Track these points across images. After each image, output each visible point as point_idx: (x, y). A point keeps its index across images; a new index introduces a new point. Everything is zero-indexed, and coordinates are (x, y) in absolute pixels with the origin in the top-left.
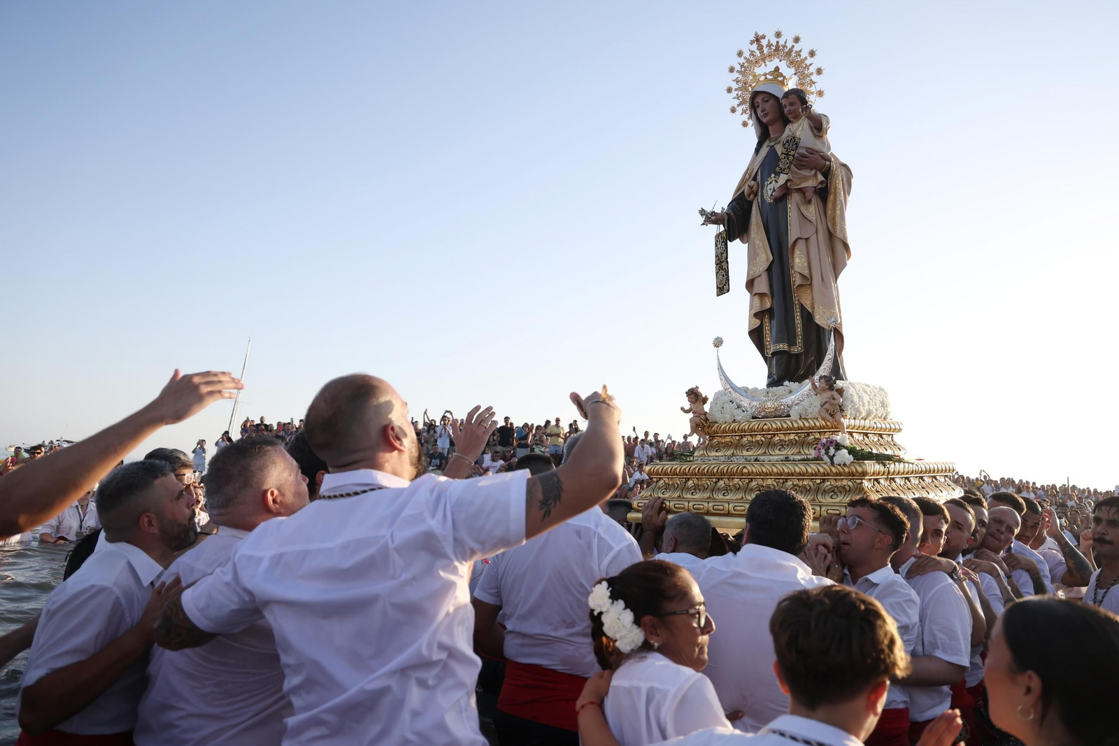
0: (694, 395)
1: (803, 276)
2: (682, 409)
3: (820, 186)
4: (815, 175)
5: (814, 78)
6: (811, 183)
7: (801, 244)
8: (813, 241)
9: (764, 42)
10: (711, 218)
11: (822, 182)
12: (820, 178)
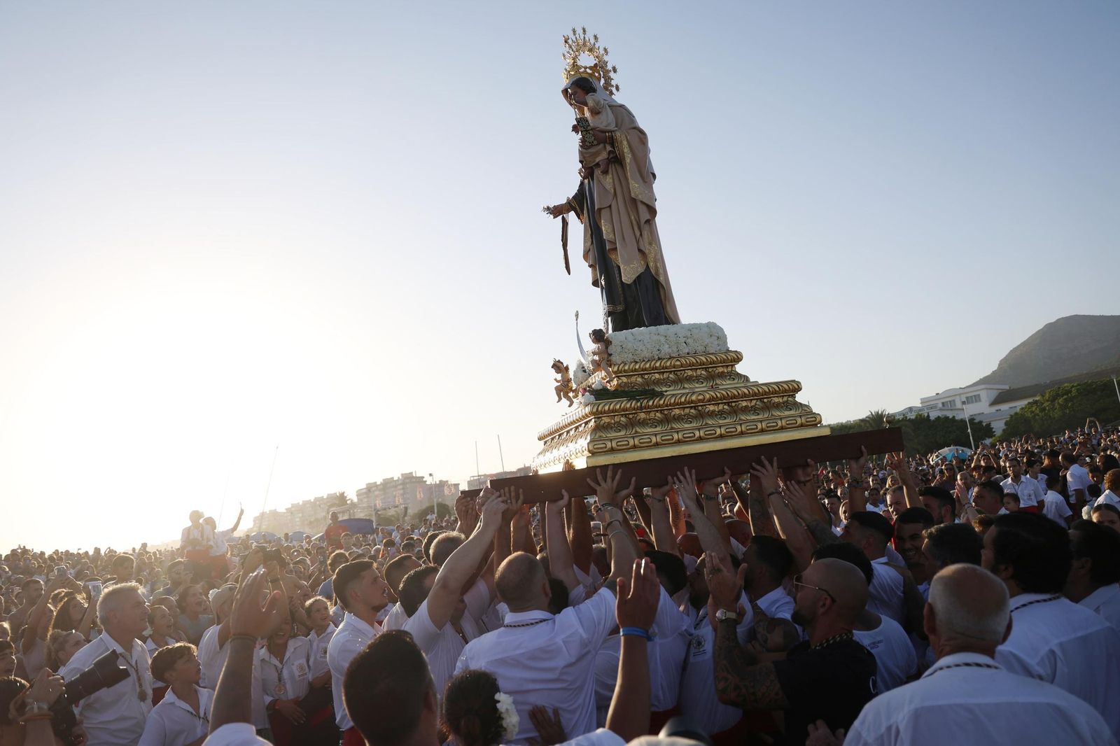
0: (558, 367)
1: (609, 241)
2: (556, 380)
3: (611, 156)
4: (605, 147)
5: (606, 58)
6: (604, 155)
7: (605, 214)
8: (613, 207)
9: (570, 41)
10: (556, 211)
11: (610, 152)
12: (609, 148)
